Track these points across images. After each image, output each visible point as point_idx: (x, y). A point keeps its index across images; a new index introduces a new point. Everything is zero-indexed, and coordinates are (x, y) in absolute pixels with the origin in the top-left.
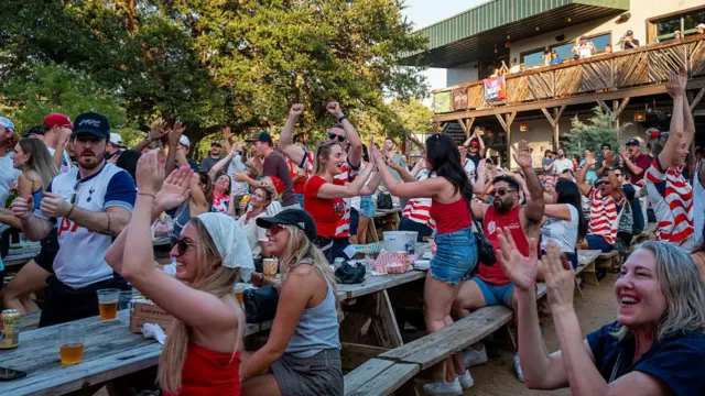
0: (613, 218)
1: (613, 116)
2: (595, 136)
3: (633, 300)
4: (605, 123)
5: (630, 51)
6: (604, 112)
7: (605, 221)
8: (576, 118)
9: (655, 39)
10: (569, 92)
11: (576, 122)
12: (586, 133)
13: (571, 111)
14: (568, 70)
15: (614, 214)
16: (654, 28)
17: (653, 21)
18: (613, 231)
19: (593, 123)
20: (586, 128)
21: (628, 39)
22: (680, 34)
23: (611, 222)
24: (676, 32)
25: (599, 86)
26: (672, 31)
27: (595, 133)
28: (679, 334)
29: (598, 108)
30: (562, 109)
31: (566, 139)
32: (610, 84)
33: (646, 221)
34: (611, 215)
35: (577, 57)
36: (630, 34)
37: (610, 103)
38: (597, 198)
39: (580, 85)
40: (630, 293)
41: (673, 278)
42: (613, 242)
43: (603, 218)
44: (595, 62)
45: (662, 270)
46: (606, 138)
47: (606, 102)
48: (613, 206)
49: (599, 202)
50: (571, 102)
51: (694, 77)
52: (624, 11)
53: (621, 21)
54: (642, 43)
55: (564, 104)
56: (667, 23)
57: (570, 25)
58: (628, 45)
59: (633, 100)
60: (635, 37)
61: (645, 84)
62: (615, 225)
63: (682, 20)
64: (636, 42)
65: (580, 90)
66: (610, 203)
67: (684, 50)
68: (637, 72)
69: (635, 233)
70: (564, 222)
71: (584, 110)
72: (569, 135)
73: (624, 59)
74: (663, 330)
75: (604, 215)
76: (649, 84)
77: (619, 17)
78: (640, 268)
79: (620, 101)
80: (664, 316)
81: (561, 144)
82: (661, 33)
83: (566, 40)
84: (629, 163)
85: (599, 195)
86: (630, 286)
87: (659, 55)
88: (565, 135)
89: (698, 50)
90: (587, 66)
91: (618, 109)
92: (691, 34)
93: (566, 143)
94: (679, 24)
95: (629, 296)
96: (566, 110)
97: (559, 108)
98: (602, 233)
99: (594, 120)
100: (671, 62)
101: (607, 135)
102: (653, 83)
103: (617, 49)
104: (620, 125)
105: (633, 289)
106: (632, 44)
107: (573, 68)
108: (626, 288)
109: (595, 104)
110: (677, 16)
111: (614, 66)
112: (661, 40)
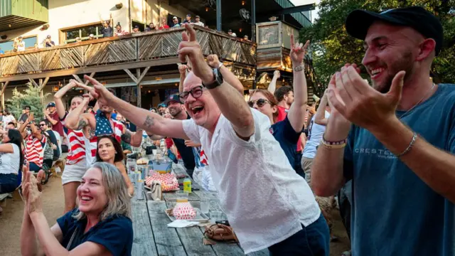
0: (41, 151)
1: (39, 88)
2: (28, 101)
3: (88, 198)
4: (34, 93)
5: (49, 48)
6: (34, 86)
7: (34, 153)
8: (16, 90)
9: (64, 41)
10: (11, 72)
11: (16, 92)
12: (22, 99)
13: (12, 84)
14: (10, 58)
15: (41, 148)
16: (64, 35)
17: (63, 31)
18: (41, 159)
19: (26, 93)
20: (22, 96)
21: (48, 40)
22: (79, 39)
23: (39, 153)
24: (77, 38)
25: (30, 70)
26: (74, 37)
27: (28, 99)
28: (115, 216)
29: (30, 83)
30: (6, 84)
31: (9, 103)
32: (37, 68)
33: (61, 152)
34: (39, 149)
35: (15, 51)
36: (49, 37)
37: (37, 81)
38: (30, 139)
39: (18, 68)
40: (87, 194)
41: (111, 184)
42: (41, 165)
43: (35, 151)
44: (27, 54)
45: (105, 180)
46: (35, 102)
47: (35, 80)
48: (39, 143)
49: (31, 141)
50: (12, 79)
51: (87, 66)
52: (45, 23)
53: (43, 29)
54: (57, 43)
55: (7, 80)
56: (71, 33)
57: (10, 29)
58: (48, 45)
59: (52, 79)
60: (52, 40)
61: (58, 69)
62: (42, 154)
63: (80, 31)
64: (53, 43)
65: (18, 72)
66: (37, 142)
67: (82, 49)
68: (53, 61)
69: (54, 159)
70: (10, 154)
71: (21, 85)
72: (11, 101)
73: (46, 53)
74: (105, 214)
75: (34, 149)
76: (60, 69)
77: (42, 26)
78: (93, 180)
79: (44, 79)
80: (106, 207)
81: (6, 107)
82: (68, 38)
83: (7, 39)
84: (49, 118)
85: (31, 137)
86: (87, 190)
87: (67, 52)
88: (9, 100)
89: (89, 50)
90: (22, 56)
91: (42, 84)
92: (85, 40)
93: (9, 105)
94: (78, 34)
95: (86, 196)
96: (8, 85)
97: (4, 83)
98: (33, 160)
99: (27, 91)
100: (74, 56)
101: (36, 100)
102: (64, 68)
103: (41, 46)
104: (44, 94)
105: (89, 192)
106: (50, 44)
107: (13, 58)
108: (85, 192)
109: (28, 81)
110: (77, 29)
111: (40, 57)
112: (68, 43)
